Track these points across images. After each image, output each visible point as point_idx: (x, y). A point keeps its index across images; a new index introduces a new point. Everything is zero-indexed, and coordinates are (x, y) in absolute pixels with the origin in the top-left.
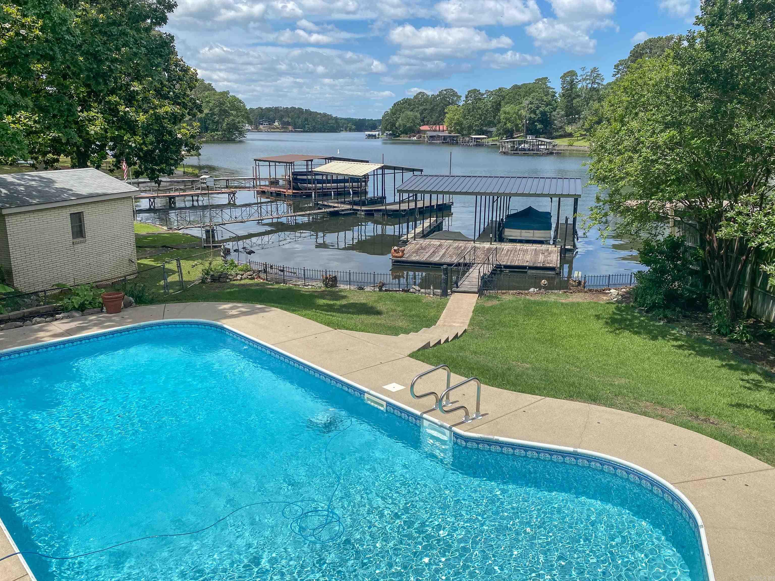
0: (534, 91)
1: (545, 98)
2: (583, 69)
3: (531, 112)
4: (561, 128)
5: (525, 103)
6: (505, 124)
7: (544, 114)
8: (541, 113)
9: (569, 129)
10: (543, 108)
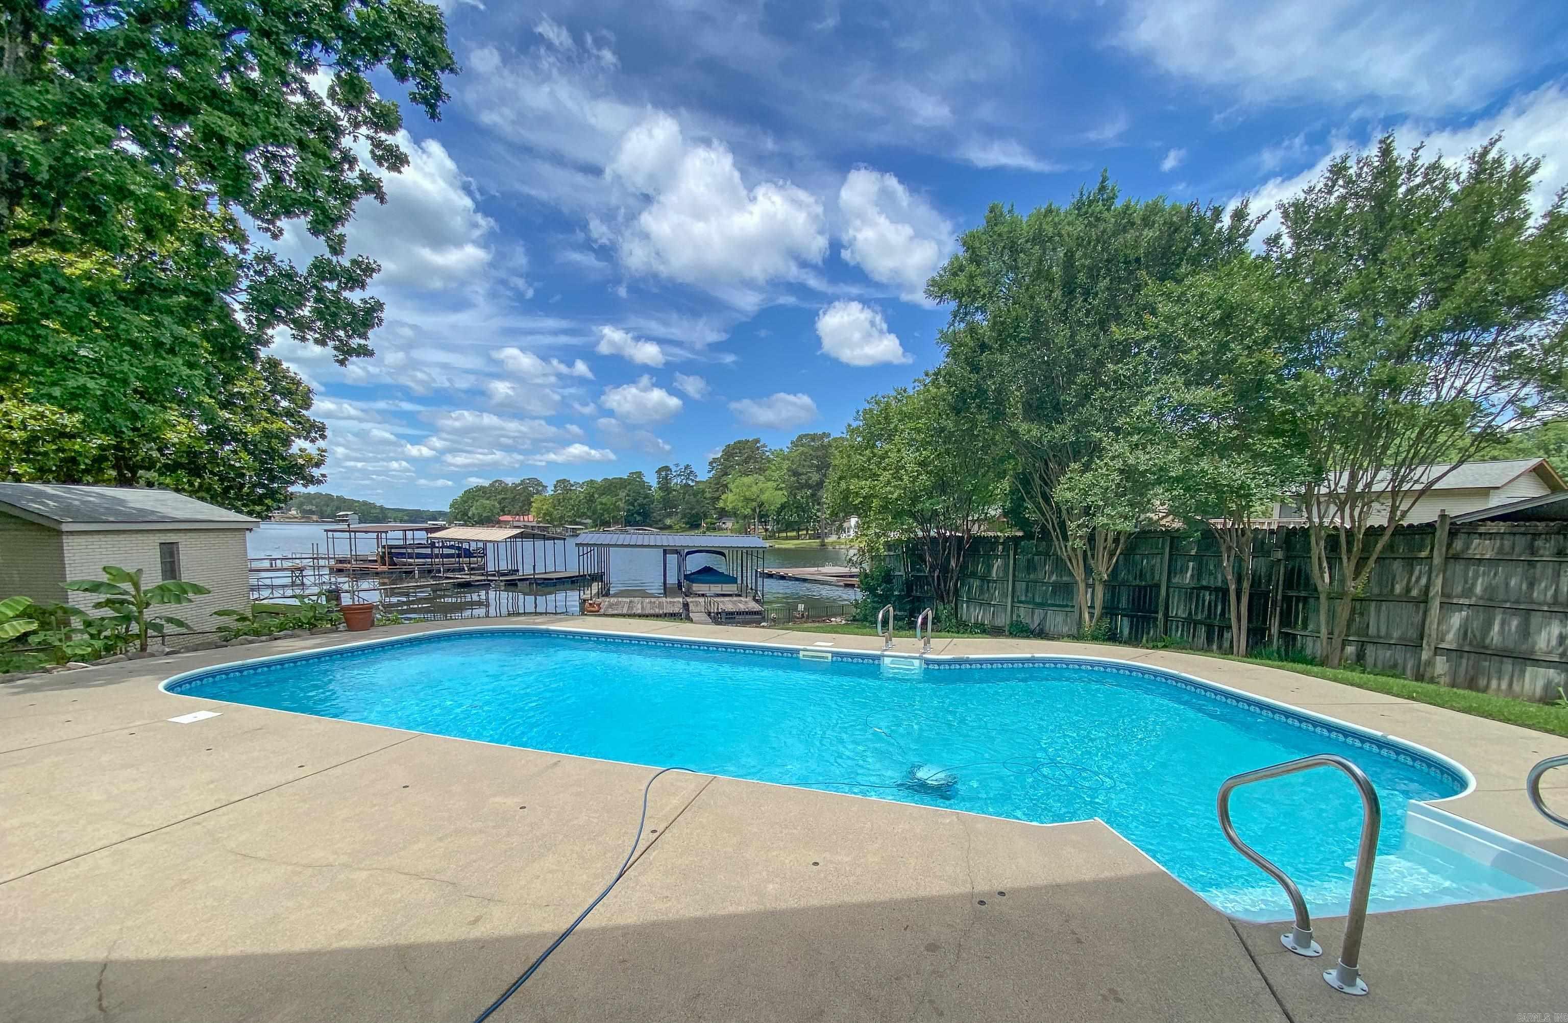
0: (629, 485)
1: (641, 491)
2: (677, 465)
3: (629, 504)
4: (659, 520)
5: (622, 494)
6: (602, 515)
7: (642, 506)
8: (639, 505)
9: (668, 522)
10: (641, 500)
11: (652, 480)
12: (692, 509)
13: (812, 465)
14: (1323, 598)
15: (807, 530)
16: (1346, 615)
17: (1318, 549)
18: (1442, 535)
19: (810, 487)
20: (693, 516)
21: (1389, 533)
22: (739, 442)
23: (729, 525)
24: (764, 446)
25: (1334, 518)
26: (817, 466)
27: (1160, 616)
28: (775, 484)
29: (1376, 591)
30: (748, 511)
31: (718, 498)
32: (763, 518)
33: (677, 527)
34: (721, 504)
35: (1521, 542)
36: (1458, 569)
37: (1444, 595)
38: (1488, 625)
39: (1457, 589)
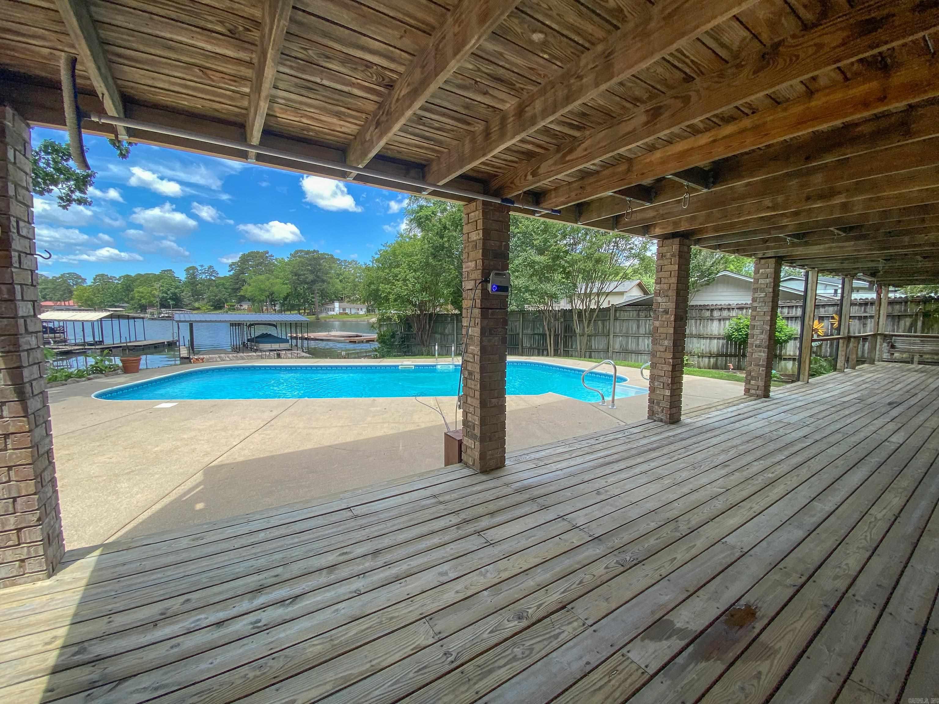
0: (162, 279)
1: (173, 283)
2: (202, 266)
3: (163, 293)
4: (190, 304)
6: (140, 300)
7: (174, 294)
8: (172, 293)
9: (196, 305)
10: (173, 290)
11: (182, 276)
12: (216, 296)
13: (308, 270)
14: (578, 335)
15: (305, 310)
16: (585, 341)
17: (575, 317)
18: (612, 312)
19: (307, 283)
20: (217, 301)
21: (597, 311)
22: (252, 252)
23: (245, 306)
24: (272, 256)
25: (579, 305)
26: (311, 271)
27: (520, 346)
28: (281, 281)
29: (593, 332)
30: (263, 298)
31: (239, 289)
32: (273, 302)
33: (204, 308)
34: (242, 293)
35: (635, 313)
36: (618, 323)
37: (614, 333)
38: (627, 343)
39: (618, 330)
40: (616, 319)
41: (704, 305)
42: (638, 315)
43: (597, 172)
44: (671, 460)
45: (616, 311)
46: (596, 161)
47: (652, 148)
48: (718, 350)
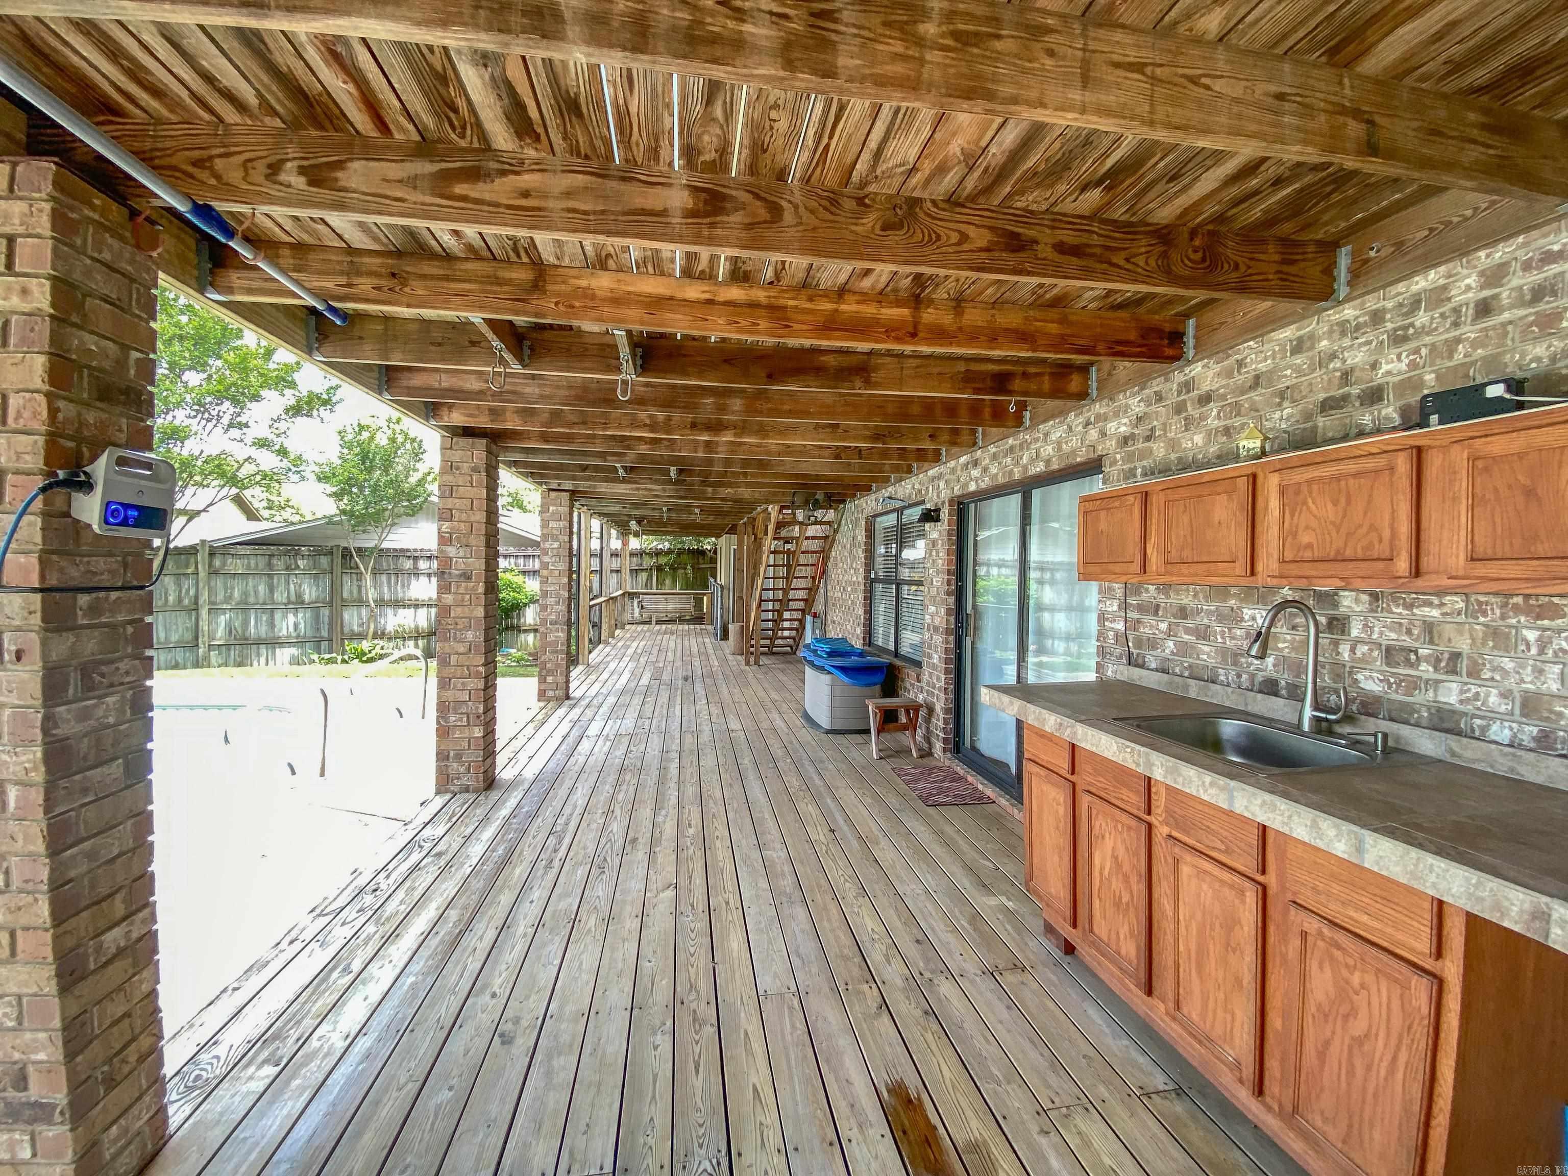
18: (203, 556)
35: (262, 561)
36: (219, 582)
37: (211, 603)
38: (246, 623)
39: (220, 596)
40: (214, 573)
41: (402, 550)
42: (270, 566)
43: (448, 257)
44: (555, 871)
45: (212, 554)
46: (470, 231)
47: (601, 262)
48: (430, 625)
